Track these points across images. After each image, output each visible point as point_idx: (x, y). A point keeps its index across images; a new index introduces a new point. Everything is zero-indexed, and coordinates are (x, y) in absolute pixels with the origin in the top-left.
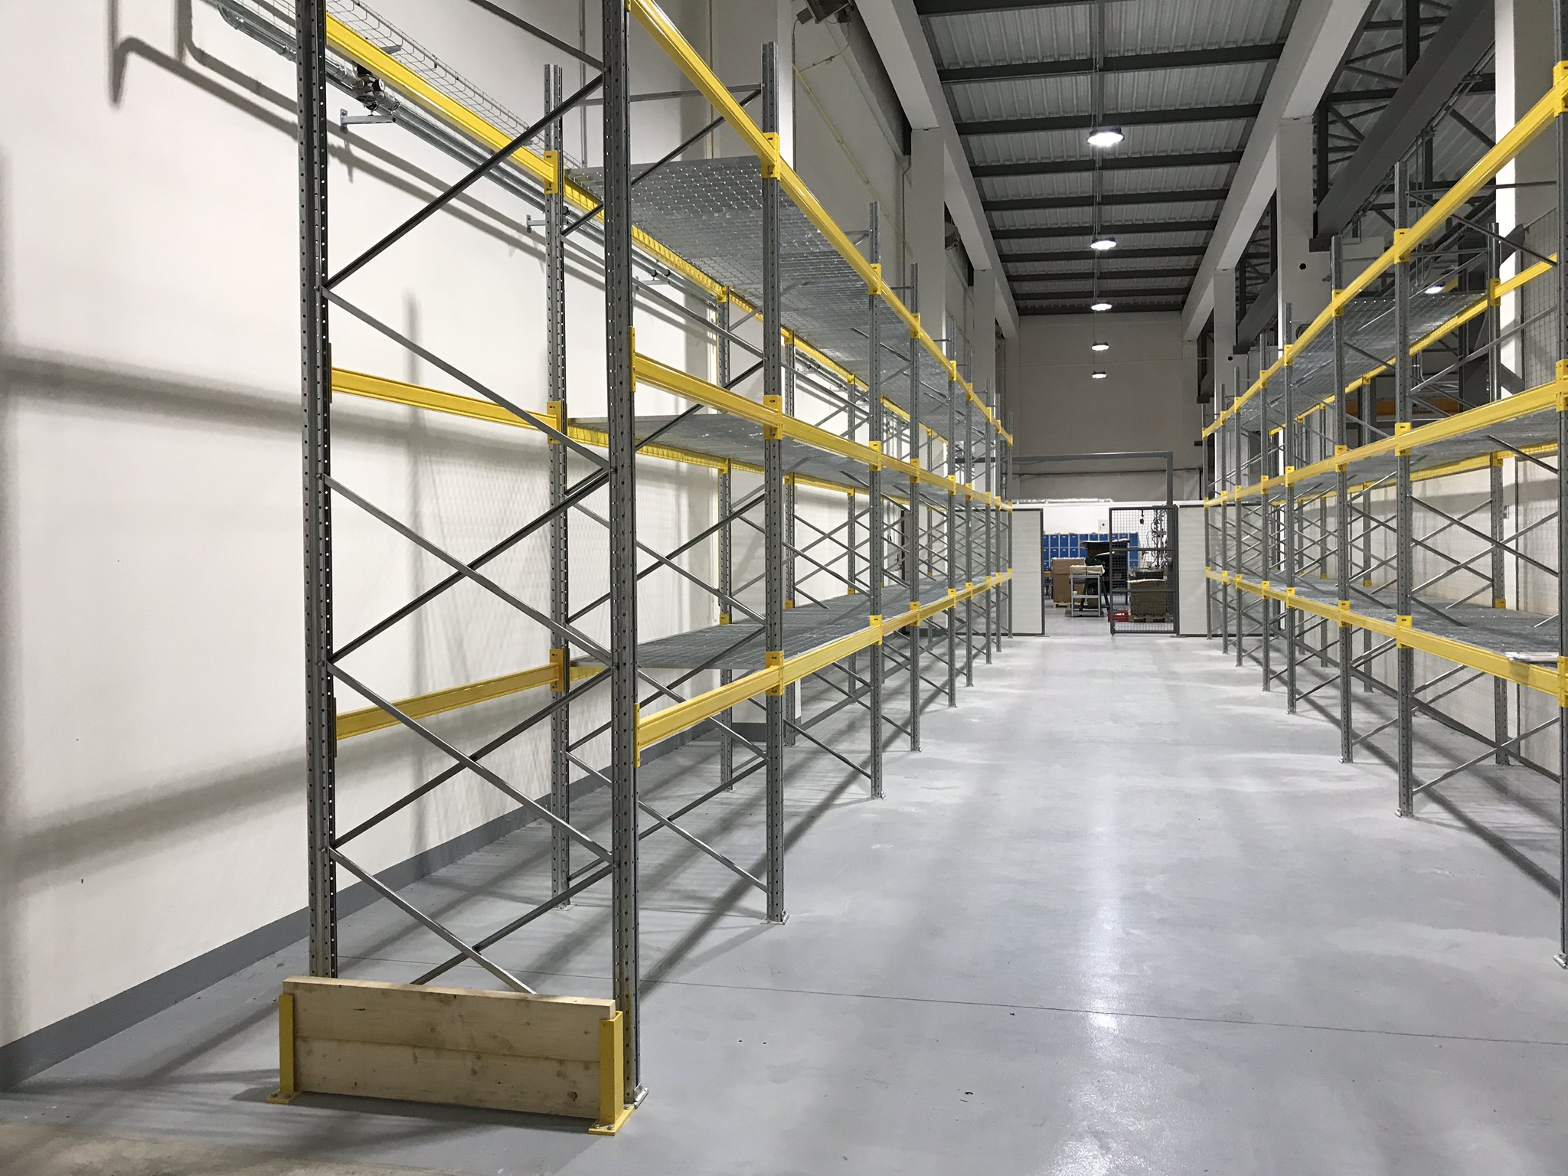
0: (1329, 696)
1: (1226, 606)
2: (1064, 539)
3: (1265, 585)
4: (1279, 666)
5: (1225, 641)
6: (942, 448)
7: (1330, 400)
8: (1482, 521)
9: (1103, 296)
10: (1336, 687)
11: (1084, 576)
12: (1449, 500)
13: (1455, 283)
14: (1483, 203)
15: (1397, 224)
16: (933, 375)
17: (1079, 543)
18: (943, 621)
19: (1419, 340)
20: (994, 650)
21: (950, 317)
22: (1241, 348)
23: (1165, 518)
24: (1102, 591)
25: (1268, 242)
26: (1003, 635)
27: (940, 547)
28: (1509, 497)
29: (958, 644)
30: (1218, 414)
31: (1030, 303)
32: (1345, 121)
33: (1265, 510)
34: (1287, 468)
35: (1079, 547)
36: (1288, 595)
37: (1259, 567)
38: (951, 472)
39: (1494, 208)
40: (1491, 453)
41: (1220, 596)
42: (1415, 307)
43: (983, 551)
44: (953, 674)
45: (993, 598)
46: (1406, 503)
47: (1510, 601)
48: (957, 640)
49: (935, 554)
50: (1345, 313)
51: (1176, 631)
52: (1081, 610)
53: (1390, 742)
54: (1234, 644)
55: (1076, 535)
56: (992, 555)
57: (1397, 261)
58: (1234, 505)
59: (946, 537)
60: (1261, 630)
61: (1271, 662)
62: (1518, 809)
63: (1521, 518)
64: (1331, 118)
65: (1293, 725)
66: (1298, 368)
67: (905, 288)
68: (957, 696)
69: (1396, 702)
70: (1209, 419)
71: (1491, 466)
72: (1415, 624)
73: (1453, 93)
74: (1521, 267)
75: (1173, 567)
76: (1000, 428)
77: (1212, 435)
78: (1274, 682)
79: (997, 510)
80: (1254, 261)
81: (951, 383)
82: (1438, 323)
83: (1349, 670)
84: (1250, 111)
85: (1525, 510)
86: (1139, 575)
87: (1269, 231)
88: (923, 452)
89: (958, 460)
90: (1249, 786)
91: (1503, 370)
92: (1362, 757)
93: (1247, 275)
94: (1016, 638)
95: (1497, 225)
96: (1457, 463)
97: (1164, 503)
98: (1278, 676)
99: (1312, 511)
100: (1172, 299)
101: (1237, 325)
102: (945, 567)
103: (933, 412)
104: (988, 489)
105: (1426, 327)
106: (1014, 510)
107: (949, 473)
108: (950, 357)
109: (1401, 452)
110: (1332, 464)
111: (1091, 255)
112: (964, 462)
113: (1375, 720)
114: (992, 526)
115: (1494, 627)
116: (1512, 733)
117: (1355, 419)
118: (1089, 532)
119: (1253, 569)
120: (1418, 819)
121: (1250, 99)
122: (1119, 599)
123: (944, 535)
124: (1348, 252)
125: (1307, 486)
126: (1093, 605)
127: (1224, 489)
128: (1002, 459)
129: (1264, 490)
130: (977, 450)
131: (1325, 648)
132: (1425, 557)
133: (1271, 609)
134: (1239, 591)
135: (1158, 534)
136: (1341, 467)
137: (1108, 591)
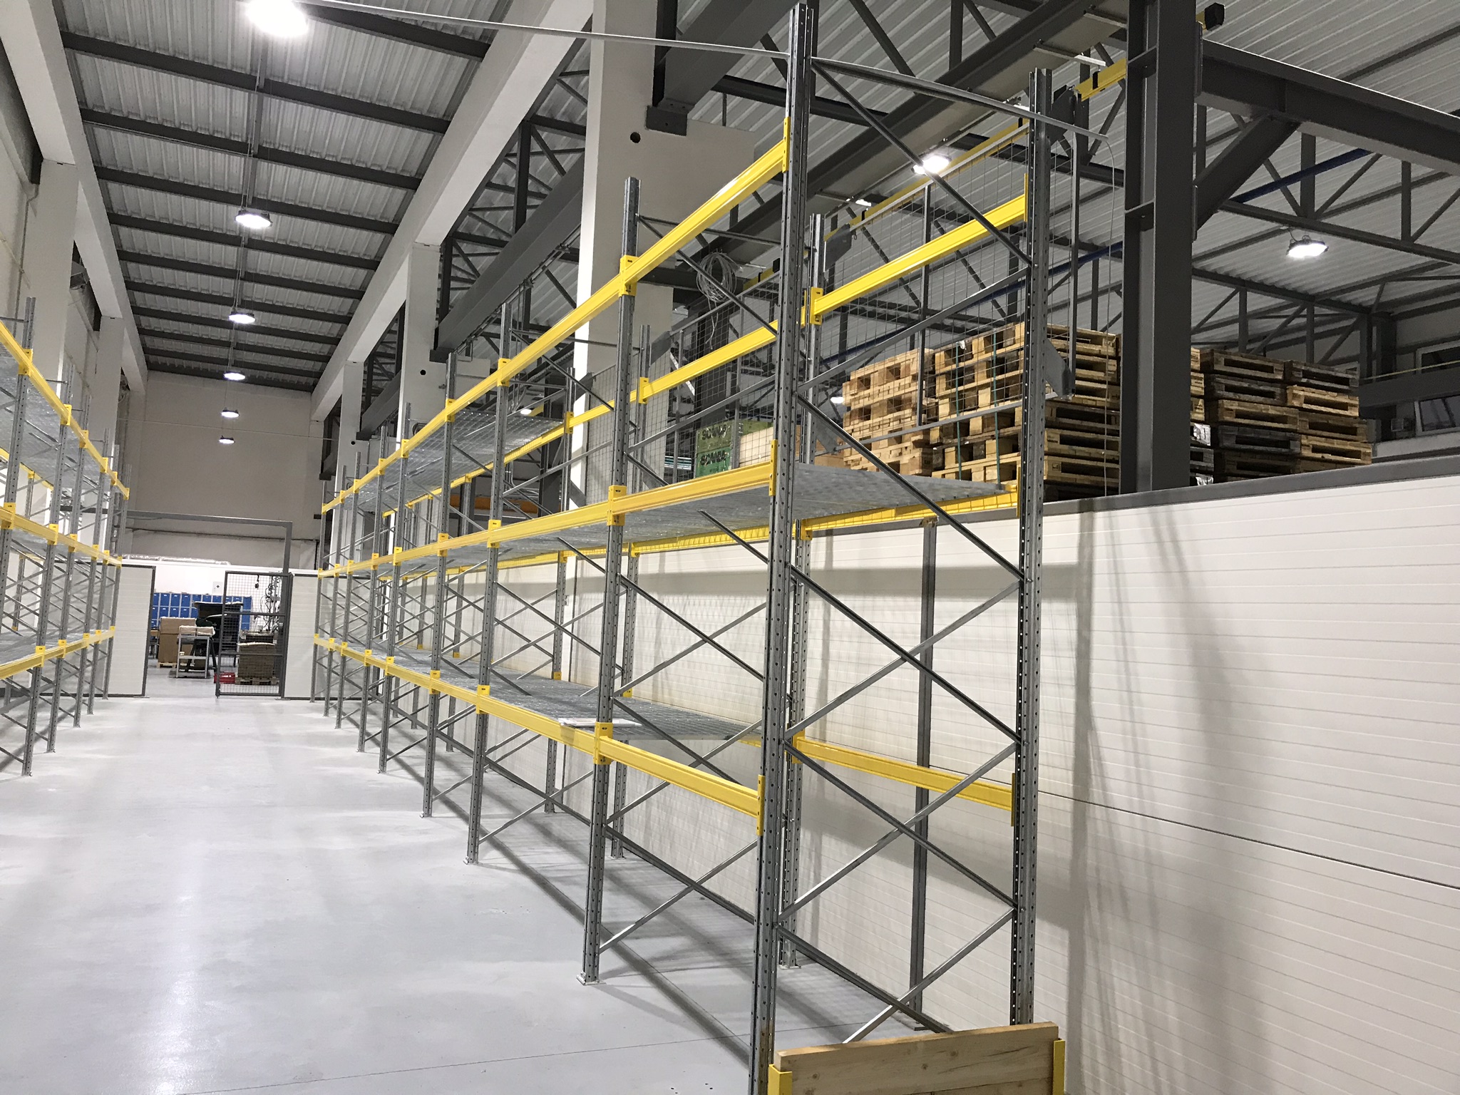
0: (416, 756)
1: (330, 671)
2: (176, 598)
3: (368, 654)
4: (374, 728)
5: (327, 704)
6: (45, 494)
7: (438, 491)
8: (549, 607)
9: (239, 366)
10: (422, 747)
11: (193, 638)
12: (526, 587)
13: (541, 409)
14: (565, 349)
15: (501, 352)
16: (41, 416)
17: (191, 603)
18: (26, 680)
19: (512, 452)
20: (84, 712)
21: (69, 358)
22: (364, 435)
23: (280, 584)
24: (211, 653)
25: (395, 345)
26: (97, 696)
27: (31, 600)
28: (569, 588)
29: (42, 706)
30: (338, 493)
31: (161, 359)
32: (466, 257)
33: (374, 585)
34: (396, 548)
35: (191, 607)
36: (387, 663)
37: (363, 636)
38: (54, 520)
39: (572, 355)
40: (559, 552)
41: (325, 662)
42: (511, 424)
43: (83, 607)
44: (31, 738)
45: (90, 657)
46: (493, 587)
47: (564, 676)
48: (40, 701)
49: (25, 607)
50: (456, 420)
51: (281, 694)
52: (187, 671)
53: (463, 798)
54: (335, 707)
55: (189, 595)
56: (93, 611)
57: (499, 384)
58: (345, 577)
59: (39, 589)
60: (361, 695)
61: (367, 725)
62: (559, 850)
63: (577, 606)
64: (455, 251)
65: (382, 784)
66: (413, 461)
67: (16, 320)
68: (34, 763)
69: (472, 761)
70: (329, 497)
71: (558, 562)
72: (492, 693)
73: (549, 256)
74: (589, 406)
75: (283, 632)
76: (116, 479)
77: (331, 511)
78: (369, 743)
79: (104, 565)
80: (382, 360)
81: (63, 428)
82: (527, 440)
83: (434, 732)
84: (390, 228)
85: (581, 599)
86: (250, 638)
87: (396, 336)
88: (21, 496)
89: (63, 507)
90: (339, 844)
91: (571, 485)
92: (440, 811)
93: (374, 370)
94: (111, 699)
95: (574, 369)
96: (533, 557)
97: (280, 570)
98: (373, 738)
99: (414, 588)
100: (303, 380)
101: (362, 413)
102: (35, 621)
103: (40, 454)
104: (96, 541)
105: (518, 441)
106: (123, 565)
107: (51, 522)
108: (65, 400)
109: (492, 544)
110: (435, 549)
111: (230, 325)
112: (70, 511)
113: (453, 777)
114: (97, 580)
115: (552, 696)
116: (558, 785)
117: (456, 511)
118: (203, 593)
119: (358, 637)
120: (482, 865)
121: (390, 217)
122: (227, 661)
123: (38, 586)
124: (462, 368)
125: (412, 565)
126: (200, 666)
127: (338, 562)
128: (115, 511)
129: (374, 566)
130: (88, 500)
131: (415, 712)
132: (503, 635)
133: (371, 675)
134: (344, 658)
135: (271, 599)
136: (442, 552)
137: (217, 653)
